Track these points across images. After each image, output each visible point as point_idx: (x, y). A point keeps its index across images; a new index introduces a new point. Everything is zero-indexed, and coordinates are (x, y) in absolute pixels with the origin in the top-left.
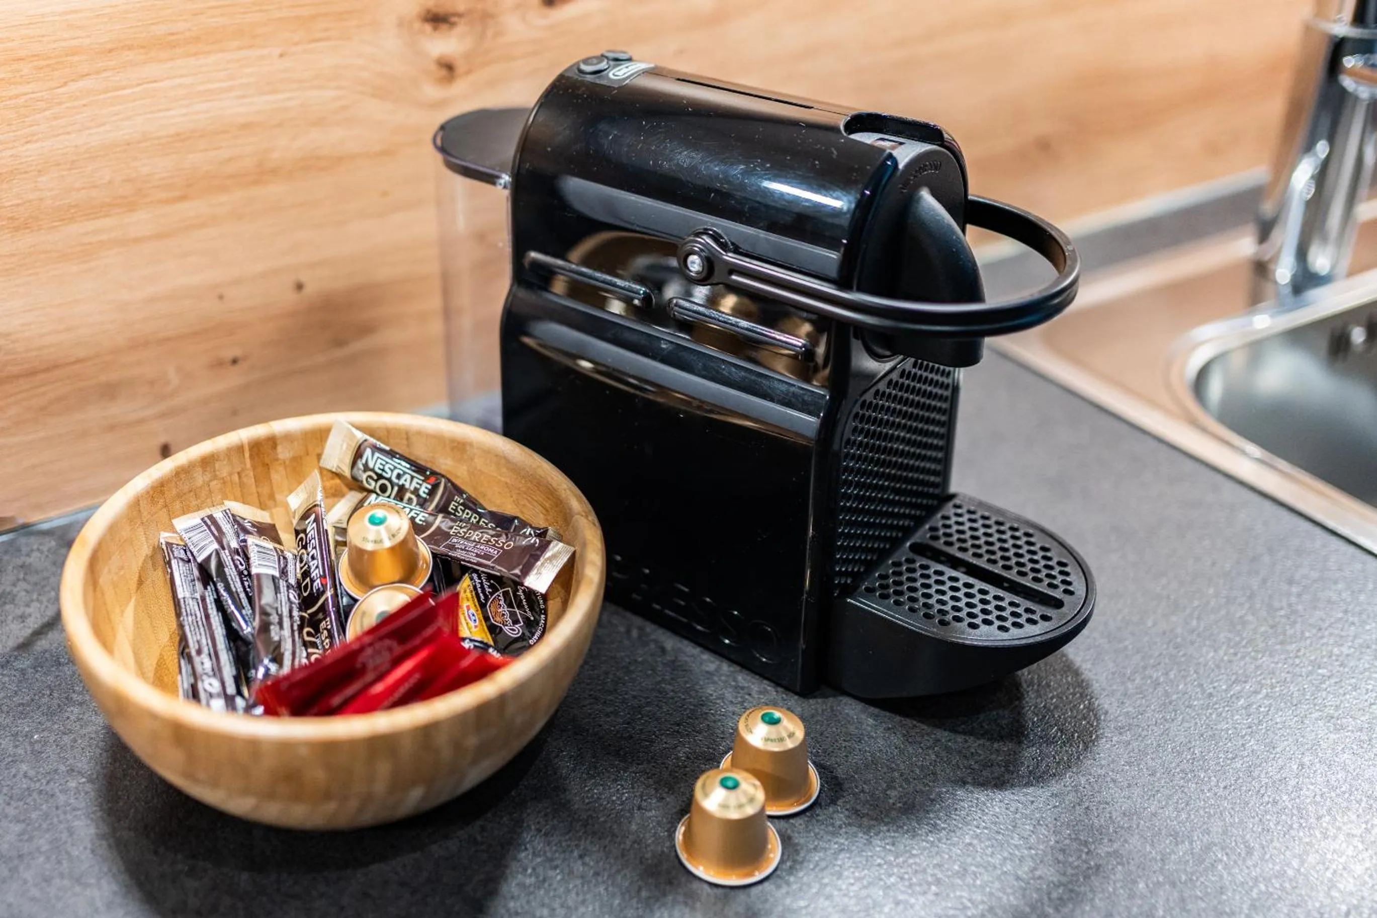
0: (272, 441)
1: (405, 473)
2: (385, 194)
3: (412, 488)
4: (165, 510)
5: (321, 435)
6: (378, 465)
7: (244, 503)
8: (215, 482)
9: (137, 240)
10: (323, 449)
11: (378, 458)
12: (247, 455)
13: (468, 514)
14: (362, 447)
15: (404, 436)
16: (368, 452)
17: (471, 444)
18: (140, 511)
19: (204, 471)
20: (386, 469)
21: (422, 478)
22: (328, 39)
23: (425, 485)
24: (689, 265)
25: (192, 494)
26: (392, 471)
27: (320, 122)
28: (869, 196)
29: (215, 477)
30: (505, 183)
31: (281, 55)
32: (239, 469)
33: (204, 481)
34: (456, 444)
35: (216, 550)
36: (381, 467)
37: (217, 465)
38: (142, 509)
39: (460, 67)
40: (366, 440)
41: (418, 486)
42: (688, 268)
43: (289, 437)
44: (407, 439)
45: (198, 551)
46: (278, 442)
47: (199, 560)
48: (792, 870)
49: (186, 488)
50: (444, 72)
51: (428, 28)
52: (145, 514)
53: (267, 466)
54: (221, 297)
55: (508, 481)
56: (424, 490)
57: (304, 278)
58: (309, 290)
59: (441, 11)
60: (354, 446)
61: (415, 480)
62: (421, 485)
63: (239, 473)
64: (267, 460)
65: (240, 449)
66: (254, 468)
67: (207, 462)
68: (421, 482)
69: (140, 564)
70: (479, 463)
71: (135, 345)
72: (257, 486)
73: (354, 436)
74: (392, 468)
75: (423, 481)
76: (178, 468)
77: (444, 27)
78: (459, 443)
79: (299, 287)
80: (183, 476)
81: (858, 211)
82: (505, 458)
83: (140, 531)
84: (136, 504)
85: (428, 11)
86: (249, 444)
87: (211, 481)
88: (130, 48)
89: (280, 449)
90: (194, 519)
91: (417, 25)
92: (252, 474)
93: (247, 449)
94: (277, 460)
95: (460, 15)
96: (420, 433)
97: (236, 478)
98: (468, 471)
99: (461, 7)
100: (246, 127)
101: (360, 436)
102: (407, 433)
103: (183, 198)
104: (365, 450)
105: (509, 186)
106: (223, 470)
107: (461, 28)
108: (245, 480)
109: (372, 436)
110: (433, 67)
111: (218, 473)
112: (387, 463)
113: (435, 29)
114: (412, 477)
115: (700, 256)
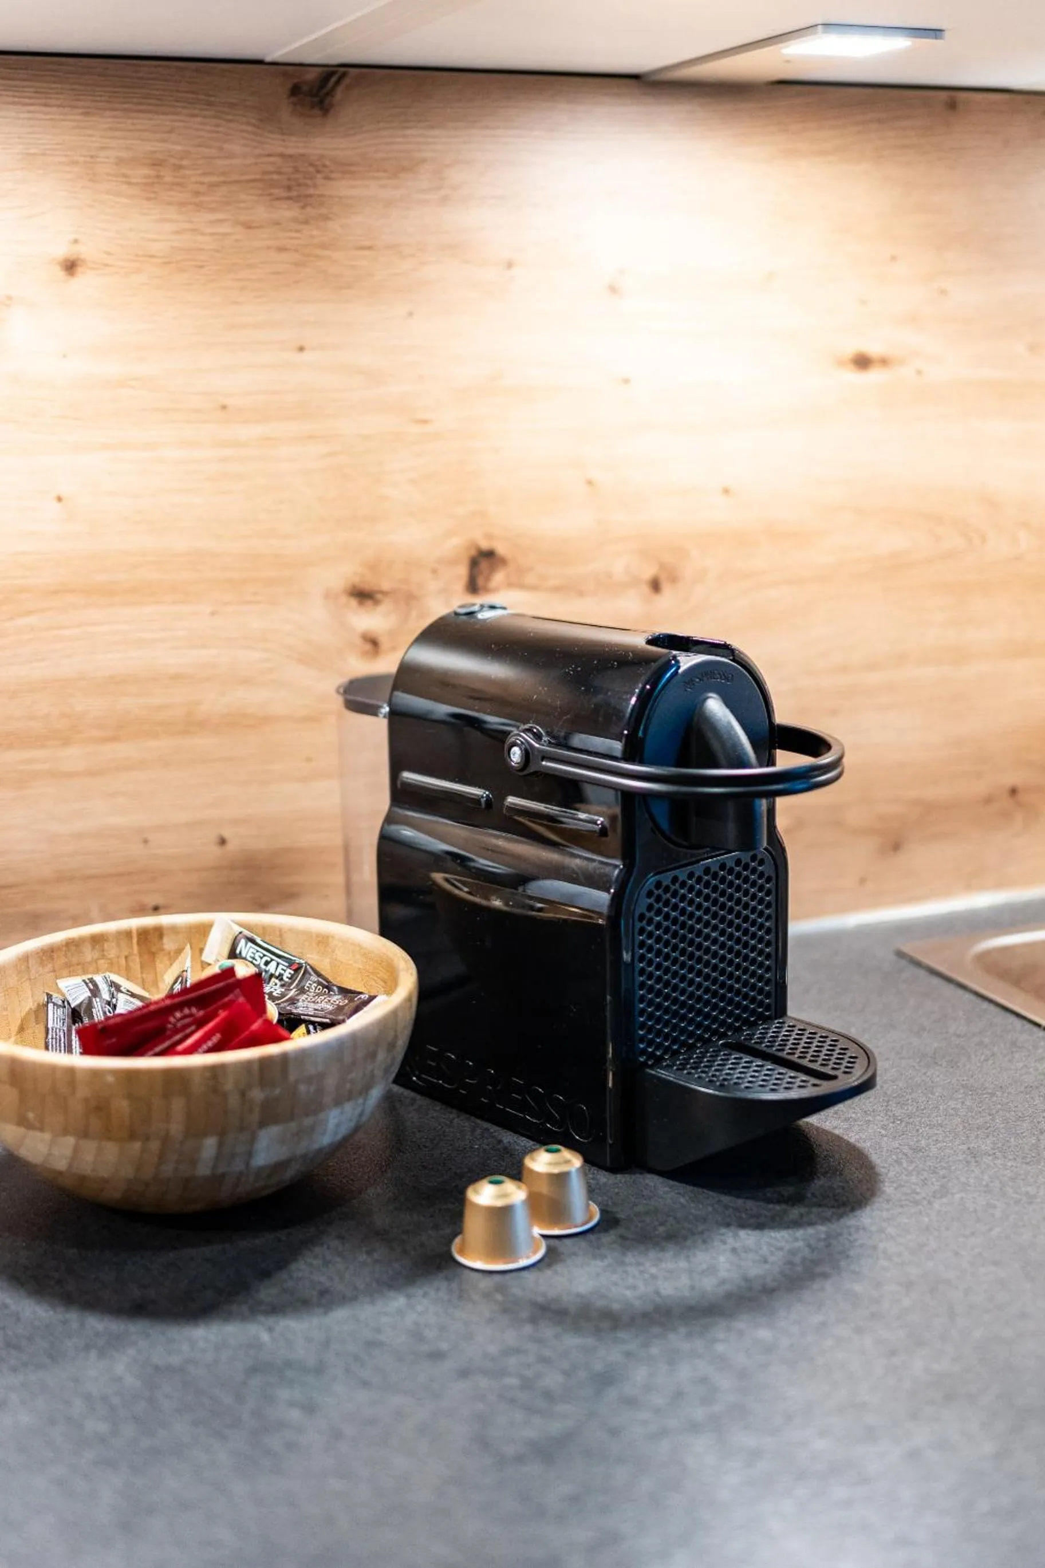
0: (159, 932)
1: (272, 960)
2: (309, 760)
3: (277, 974)
4: (52, 974)
5: (204, 930)
6: (250, 954)
7: (128, 979)
8: (102, 961)
9: (70, 775)
10: (205, 944)
11: (251, 947)
12: (135, 940)
13: (319, 989)
14: (238, 938)
15: (278, 933)
16: (243, 942)
17: (333, 937)
18: (28, 967)
19: (93, 948)
20: (257, 957)
21: (287, 964)
22: (258, 602)
23: (289, 971)
24: (512, 756)
25: (79, 967)
26: (261, 958)
27: (247, 681)
28: (648, 690)
29: (103, 957)
30: (385, 714)
31: (213, 614)
32: (126, 953)
33: (93, 958)
34: (321, 939)
35: (89, 997)
36: (252, 955)
37: (106, 946)
38: (30, 965)
39: (385, 643)
40: (240, 933)
41: (282, 972)
42: (510, 757)
43: (174, 929)
44: (281, 936)
45: (73, 1000)
46: (165, 932)
47: (72, 1006)
48: (549, 1265)
49: (74, 960)
50: (368, 647)
51: (354, 602)
52: (33, 972)
53: (153, 955)
54: (146, 841)
55: (361, 967)
56: (287, 975)
57: (227, 834)
58: (230, 846)
59: (367, 587)
60: (231, 938)
61: (281, 967)
62: (285, 971)
63: (126, 957)
64: (153, 949)
65: (128, 934)
66: (141, 955)
67: (97, 940)
68: (285, 968)
69: (23, 1014)
70: (339, 954)
71: (63, 878)
72: (142, 973)
73: (231, 928)
74: (262, 955)
75: (287, 967)
76: (70, 939)
77: (369, 603)
78: (323, 937)
79: (223, 842)
80: (73, 948)
81: (638, 703)
82: (359, 945)
83: (27, 984)
84: (25, 958)
85: (354, 587)
86: (138, 930)
87: (98, 959)
88: (72, 591)
89: (165, 940)
90: (78, 980)
91: (344, 599)
92: (138, 960)
93: (135, 935)
94: (163, 950)
95: (385, 593)
96: (291, 930)
97: (123, 961)
98: (330, 963)
99: (385, 586)
100: (177, 677)
101: (237, 929)
102: (280, 930)
103: (114, 739)
104: (239, 941)
105: (387, 715)
106: (112, 951)
107: (385, 606)
108: (131, 964)
109: (248, 930)
110: (358, 641)
111: (105, 953)
112: (258, 951)
113: (361, 603)
114: (278, 964)
115: (521, 749)
